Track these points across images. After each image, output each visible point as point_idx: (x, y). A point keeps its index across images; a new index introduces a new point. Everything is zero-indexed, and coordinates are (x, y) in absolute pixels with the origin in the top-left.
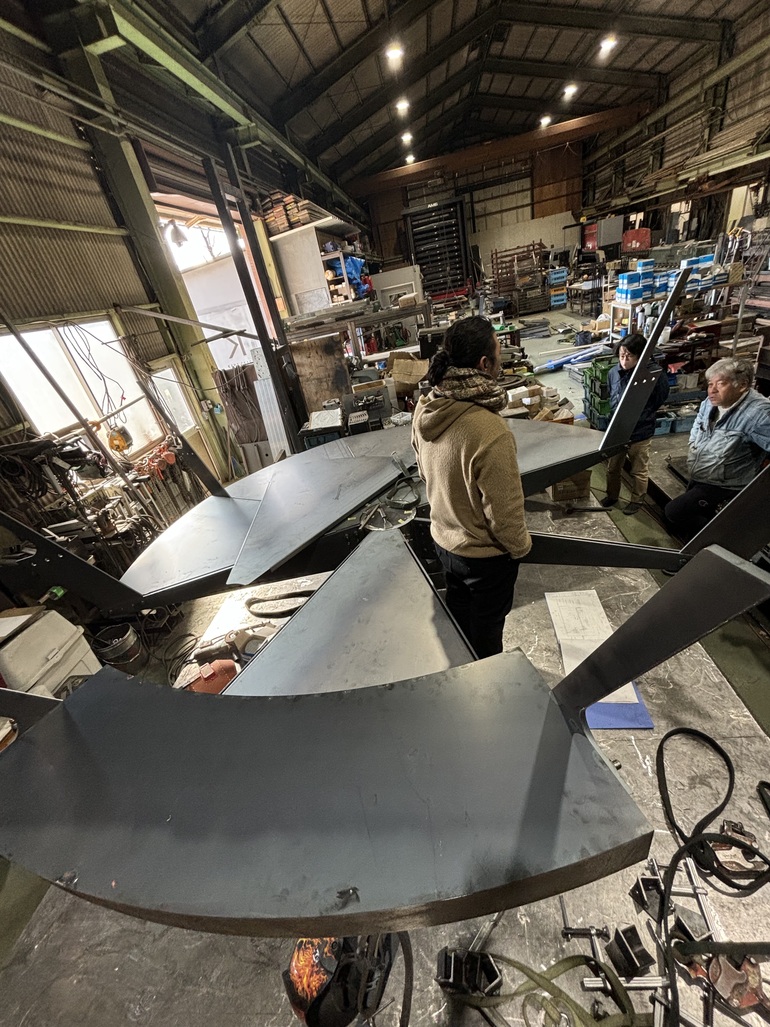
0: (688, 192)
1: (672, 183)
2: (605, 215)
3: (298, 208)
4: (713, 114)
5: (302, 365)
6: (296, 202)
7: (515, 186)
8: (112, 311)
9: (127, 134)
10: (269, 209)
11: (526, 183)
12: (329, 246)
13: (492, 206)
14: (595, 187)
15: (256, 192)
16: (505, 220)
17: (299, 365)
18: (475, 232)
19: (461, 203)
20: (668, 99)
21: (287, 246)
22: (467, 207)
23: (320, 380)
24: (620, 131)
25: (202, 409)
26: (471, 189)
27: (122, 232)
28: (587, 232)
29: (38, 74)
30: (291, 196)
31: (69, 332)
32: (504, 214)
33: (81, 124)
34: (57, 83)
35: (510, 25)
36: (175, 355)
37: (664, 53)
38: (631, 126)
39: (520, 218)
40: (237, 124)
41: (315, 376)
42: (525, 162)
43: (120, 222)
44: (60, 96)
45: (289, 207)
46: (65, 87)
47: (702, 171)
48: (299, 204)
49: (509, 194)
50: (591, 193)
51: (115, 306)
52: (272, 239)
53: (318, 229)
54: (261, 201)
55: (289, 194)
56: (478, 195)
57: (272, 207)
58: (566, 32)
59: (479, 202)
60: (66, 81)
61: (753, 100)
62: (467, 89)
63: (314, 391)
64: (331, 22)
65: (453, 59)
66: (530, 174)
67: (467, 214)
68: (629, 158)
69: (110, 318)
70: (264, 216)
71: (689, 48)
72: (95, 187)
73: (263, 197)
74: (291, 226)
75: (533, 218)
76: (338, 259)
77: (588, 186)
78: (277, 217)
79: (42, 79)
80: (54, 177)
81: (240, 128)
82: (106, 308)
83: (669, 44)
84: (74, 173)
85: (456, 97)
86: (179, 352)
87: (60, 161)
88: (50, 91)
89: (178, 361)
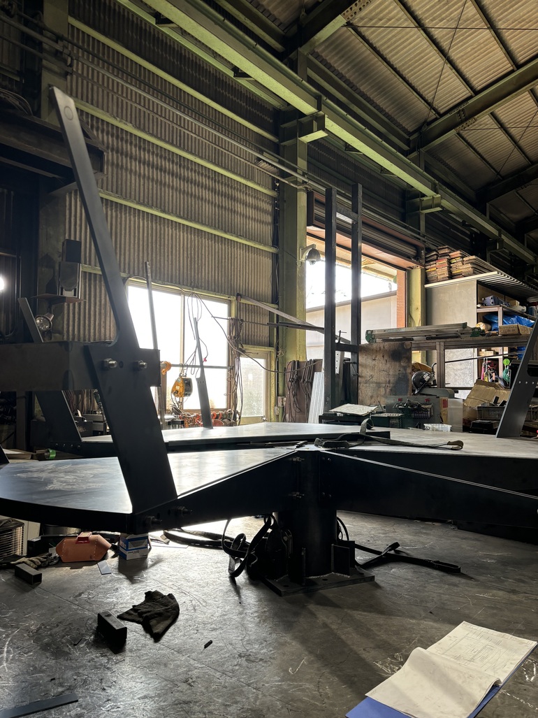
3: (463, 262)
5: (365, 366)
6: (462, 257)
8: (233, 298)
9: (306, 187)
10: (432, 261)
12: (489, 300)
15: (423, 246)
17: (362, 366)
21: (442, 295)
23: (378, 384)
25: (276, 404)
27: (273, 250)
29: (261, 152)
30: (459, 252)
31: (192, 302)
33: (278, 181)
34: (272, 158)
36: (272, 349)
40: (424, 195)
41: (374, 379)
43: (275, 242)
44: (270, 164)
45: (454, 261)
46: (277, 160)
48: (464, 259)
51: (239, 295)
52: (427, 286)
53: (479, 282)
54: (426, 254)
55: (457, 249)
57: (437, 259)
60: (279, 157)
63: (370, 394)
69: (230, 303)
70: (425, 266)
72: (269, 219)
73: (429, 250)
74: (451, 276)
76: (496, 313)
78: (439, 268)
79: (262, 154)
80: (240, 208)
81: (425, 199)
82: (230, 294)
84: (256, 208)
86: (277, 349)
87: (250, 200)
88: (264, 161)
89: (274, 355)
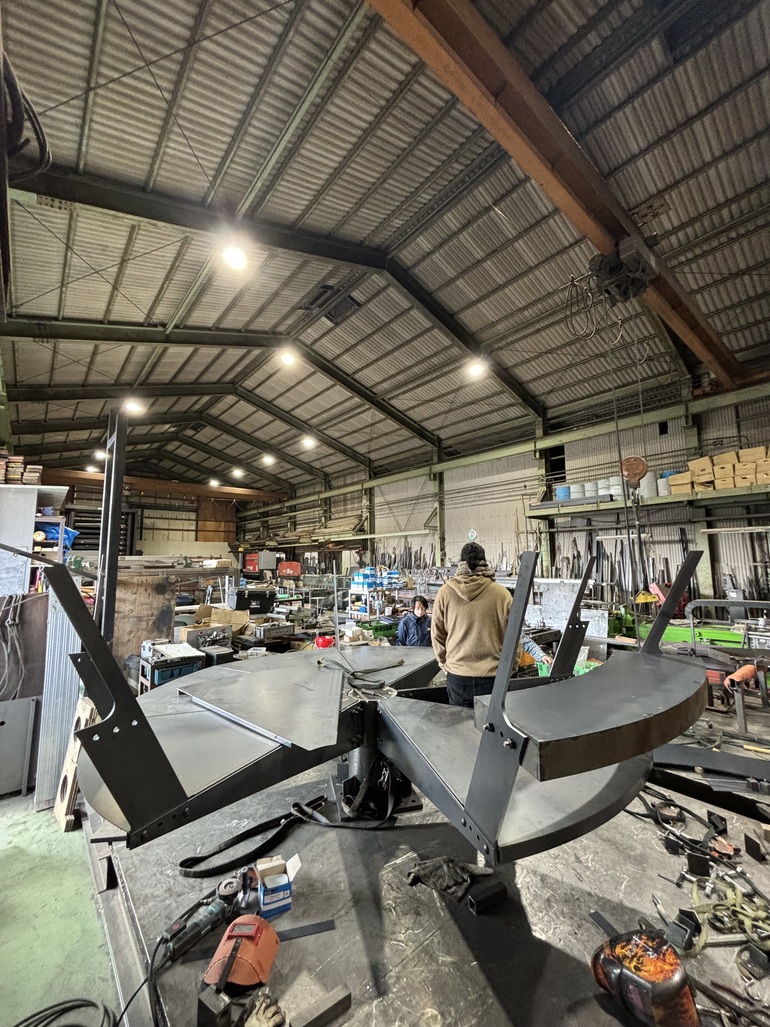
0: (319, 547)
1: (308, 540)
2: (262, 550)
4: (326, 511)
5: (124, 601)
7: (184, 515)
11: (193, 516)
12: (50, 510)
13: (160, 524)
14: (245, 532)
16: (171, 537)
17: (120, 600)
18: (141, 539)
19: (133, 514)
20: (296, 497)
22: (138, 519)
23: (140, 619)
24: (266, 504)
26: (143, 507)
28: (248, 558)
30: (21, 458)
32: (171, 532)
35: (205, 426)
37: (295, 475)
38: (273, 504)
39: (185, 538)
41: (134, 614)
42: (192, 502)
45: (11, 465)
47: (327, 537)
49: (177, 519)
50: (242, 536)
53: (41, 493)
56: (147, 512)
58: (241, 443)
59: (149, 518)
61: (346, 511)
62: (156, 445)
63: (128, 630)
64: (89, 368)
65: (158, 426)
66: (196, 511)
67: (138, 525)
68: (272, 520)
71: (308, 477)
74: (8, 481)
75: (196, 540)
76: (58, 524)
77: (240, 530)
83: (297, 472)
85: (146, 446)
